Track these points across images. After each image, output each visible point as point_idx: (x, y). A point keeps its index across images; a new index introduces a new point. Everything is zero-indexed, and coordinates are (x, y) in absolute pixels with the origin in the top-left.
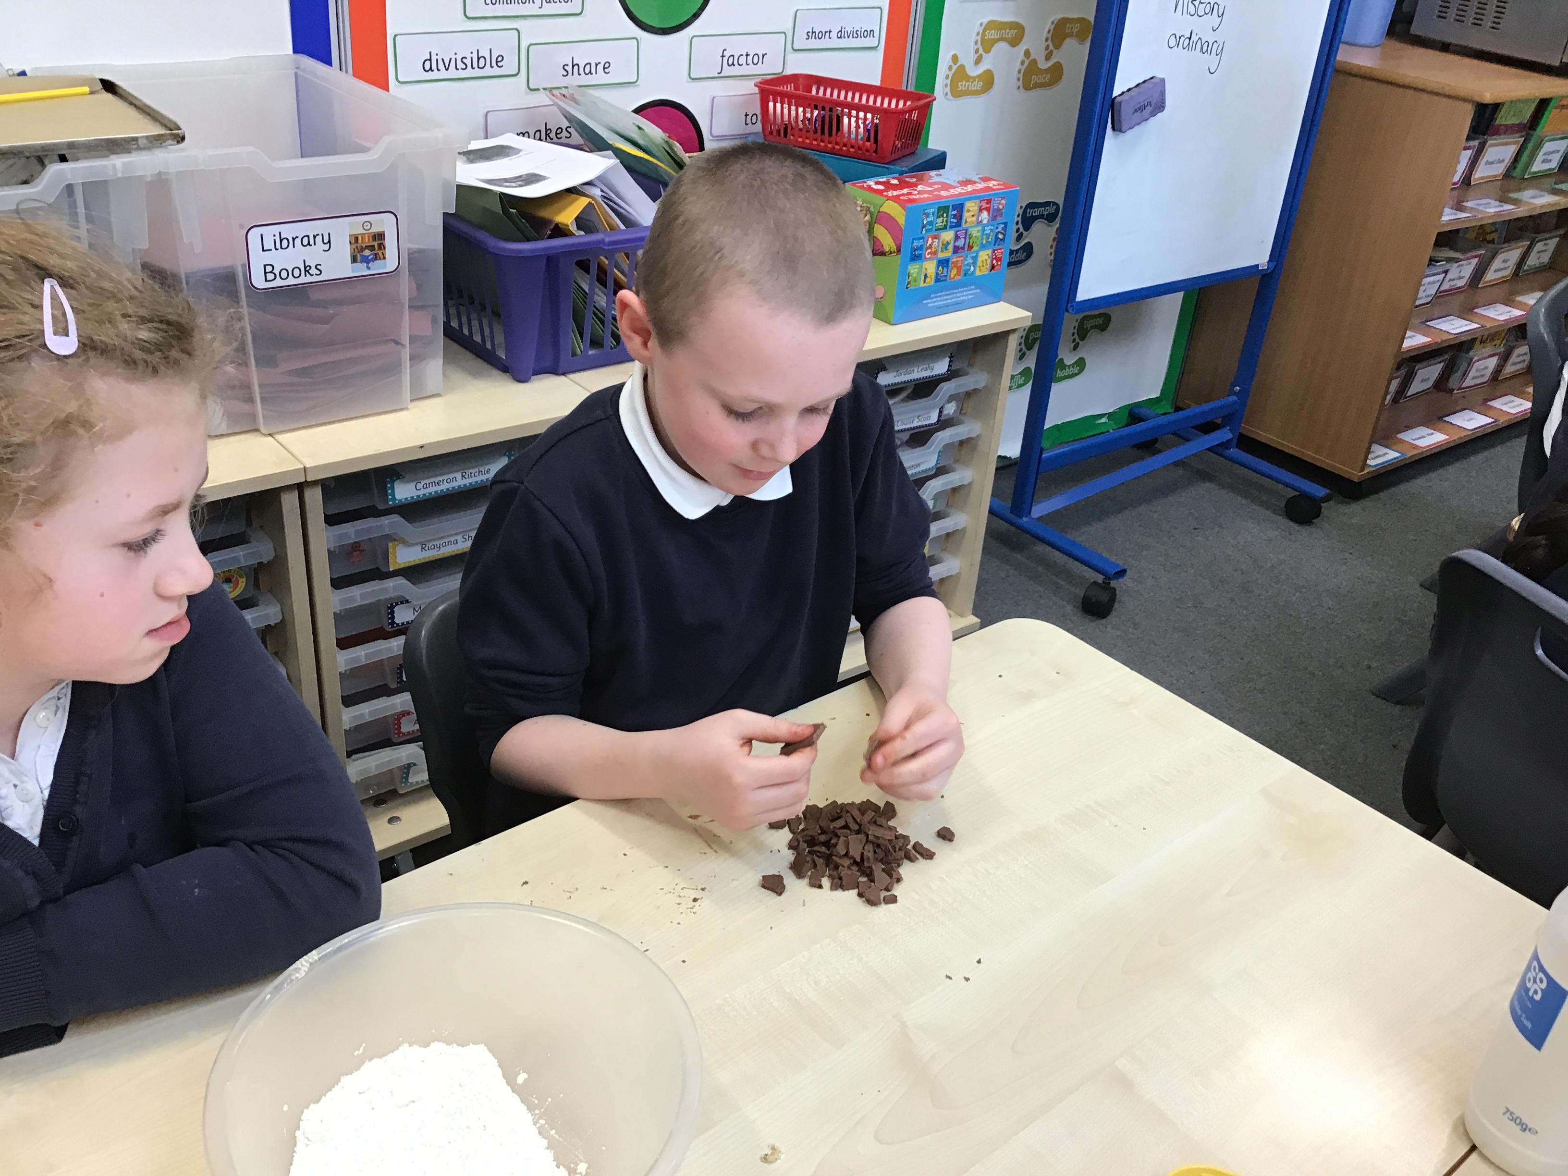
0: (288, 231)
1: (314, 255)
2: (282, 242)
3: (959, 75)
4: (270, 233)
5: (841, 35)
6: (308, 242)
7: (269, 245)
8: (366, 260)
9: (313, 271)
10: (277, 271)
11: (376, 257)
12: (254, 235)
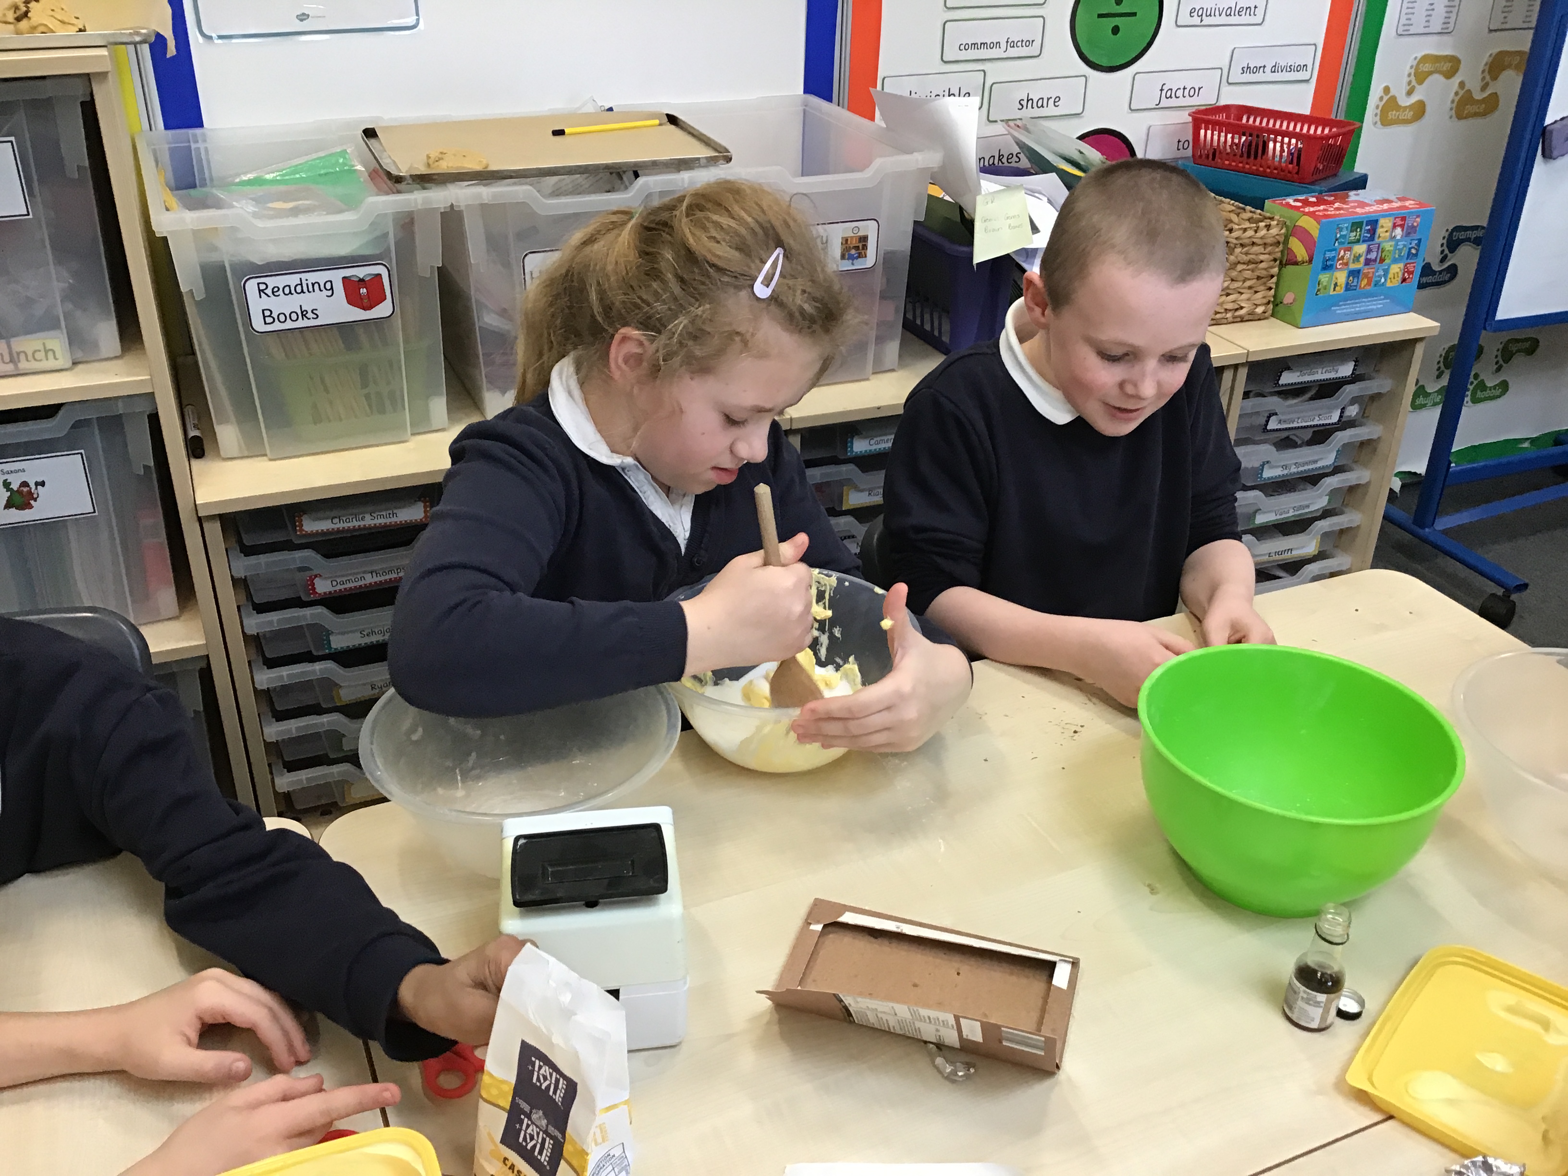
3: (1390, 104)
5: (1274, 69)
8: (852, 258)
11: (860, 256)
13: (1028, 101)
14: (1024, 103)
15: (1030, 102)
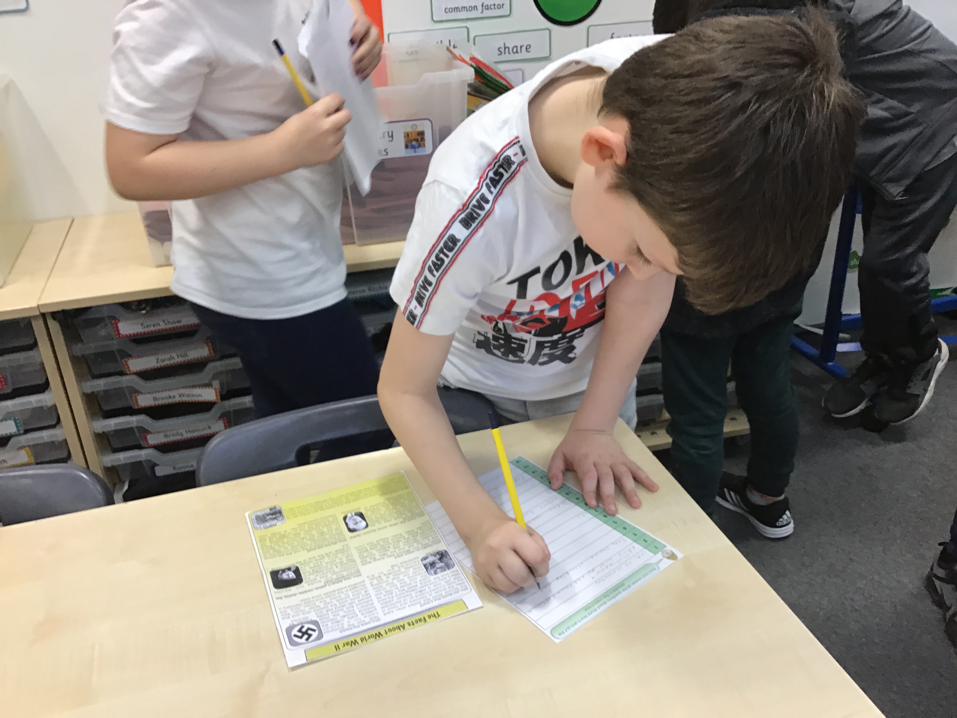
8: (413, 147)
11: (419, 146)
13: (505, 48)
14: (502, 50)
15: (507, 50)
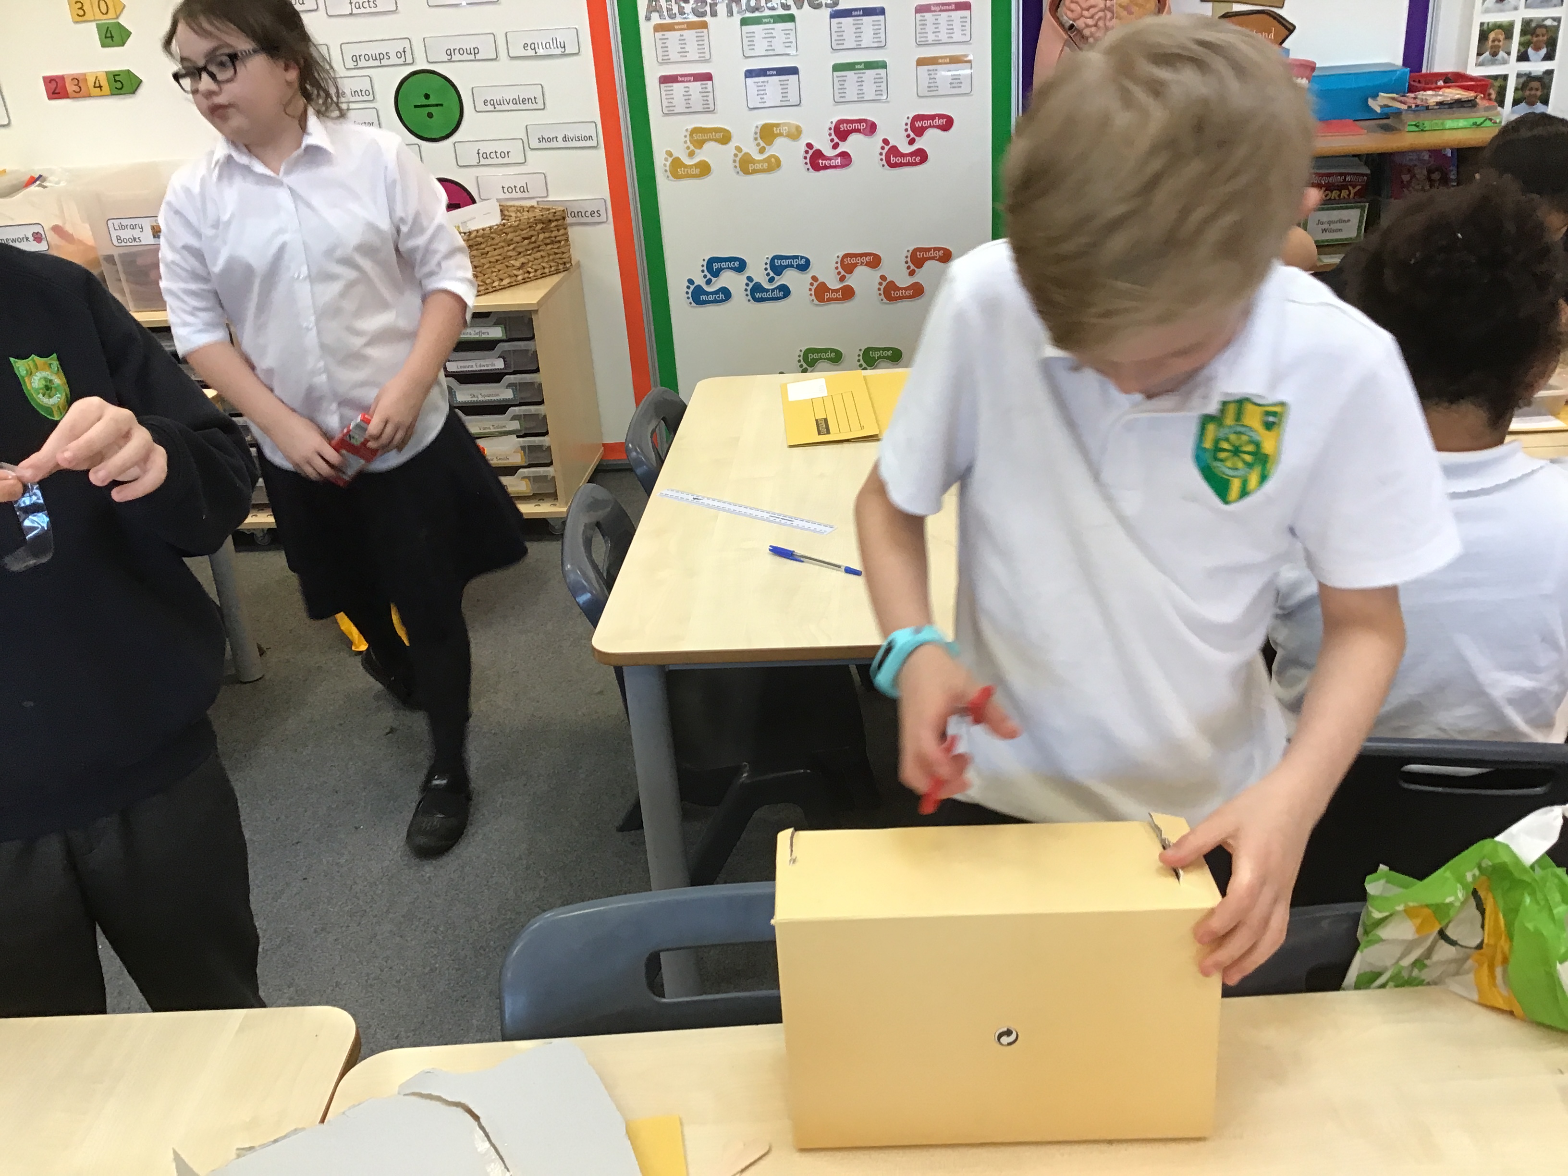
0: (124, 222)
1: (136, 233)
2: (122, 227)
3: (676, 164)
4: (116, 222)
5: (565, 139)
6: (133, 227)
7: (117, 228)
9: (137, 240)
10: (122, 239)
12: (110, 222)
